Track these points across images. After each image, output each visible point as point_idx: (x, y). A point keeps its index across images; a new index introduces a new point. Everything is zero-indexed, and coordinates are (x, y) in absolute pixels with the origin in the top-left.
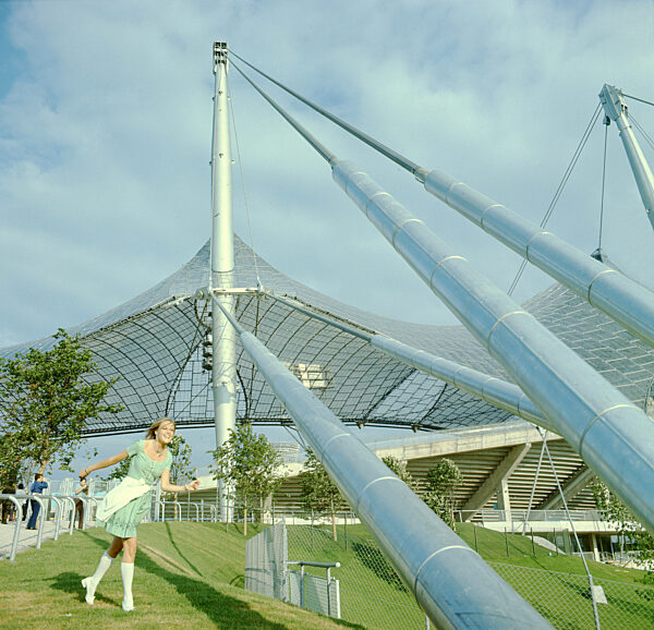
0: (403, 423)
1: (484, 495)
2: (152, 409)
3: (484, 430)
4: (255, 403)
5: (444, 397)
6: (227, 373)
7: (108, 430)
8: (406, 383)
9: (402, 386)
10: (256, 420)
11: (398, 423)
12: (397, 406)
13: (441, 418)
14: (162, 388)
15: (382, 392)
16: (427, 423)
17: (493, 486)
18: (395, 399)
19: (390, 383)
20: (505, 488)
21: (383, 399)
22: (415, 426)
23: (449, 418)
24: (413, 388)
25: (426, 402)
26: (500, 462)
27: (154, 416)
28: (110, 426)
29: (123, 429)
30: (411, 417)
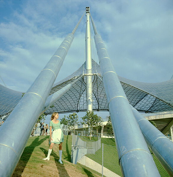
0: (143, 111)
1: (165, 132)
2: (74, 106)
3: (165, 113)
4: (100, 105)
5: (155, 103)
6: (90, 97)
7: (63, 112)
8: (143, 99)
9: (142, 100)
10: (101, 110)
11: (141, 111)
12: (141, 106)
13: (154, 110)
14: (76, 101)
15: (136, 102)
16: (150, 111)
17: (168, 129)
18: (140, 104)
19: (138, 100)
20: (171, 130)
21: (136, 104)
22: (146, 112)
23: (156, 109)
24: (145, 101)
25: (150, 105)
26: (170, 122)
27: (74, 109)
28: (63, 111)
29: (67, 112)
30: (145, 109)
